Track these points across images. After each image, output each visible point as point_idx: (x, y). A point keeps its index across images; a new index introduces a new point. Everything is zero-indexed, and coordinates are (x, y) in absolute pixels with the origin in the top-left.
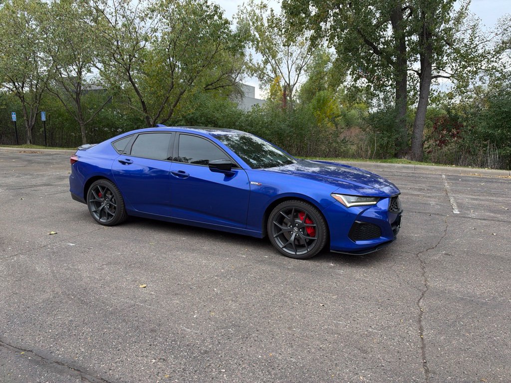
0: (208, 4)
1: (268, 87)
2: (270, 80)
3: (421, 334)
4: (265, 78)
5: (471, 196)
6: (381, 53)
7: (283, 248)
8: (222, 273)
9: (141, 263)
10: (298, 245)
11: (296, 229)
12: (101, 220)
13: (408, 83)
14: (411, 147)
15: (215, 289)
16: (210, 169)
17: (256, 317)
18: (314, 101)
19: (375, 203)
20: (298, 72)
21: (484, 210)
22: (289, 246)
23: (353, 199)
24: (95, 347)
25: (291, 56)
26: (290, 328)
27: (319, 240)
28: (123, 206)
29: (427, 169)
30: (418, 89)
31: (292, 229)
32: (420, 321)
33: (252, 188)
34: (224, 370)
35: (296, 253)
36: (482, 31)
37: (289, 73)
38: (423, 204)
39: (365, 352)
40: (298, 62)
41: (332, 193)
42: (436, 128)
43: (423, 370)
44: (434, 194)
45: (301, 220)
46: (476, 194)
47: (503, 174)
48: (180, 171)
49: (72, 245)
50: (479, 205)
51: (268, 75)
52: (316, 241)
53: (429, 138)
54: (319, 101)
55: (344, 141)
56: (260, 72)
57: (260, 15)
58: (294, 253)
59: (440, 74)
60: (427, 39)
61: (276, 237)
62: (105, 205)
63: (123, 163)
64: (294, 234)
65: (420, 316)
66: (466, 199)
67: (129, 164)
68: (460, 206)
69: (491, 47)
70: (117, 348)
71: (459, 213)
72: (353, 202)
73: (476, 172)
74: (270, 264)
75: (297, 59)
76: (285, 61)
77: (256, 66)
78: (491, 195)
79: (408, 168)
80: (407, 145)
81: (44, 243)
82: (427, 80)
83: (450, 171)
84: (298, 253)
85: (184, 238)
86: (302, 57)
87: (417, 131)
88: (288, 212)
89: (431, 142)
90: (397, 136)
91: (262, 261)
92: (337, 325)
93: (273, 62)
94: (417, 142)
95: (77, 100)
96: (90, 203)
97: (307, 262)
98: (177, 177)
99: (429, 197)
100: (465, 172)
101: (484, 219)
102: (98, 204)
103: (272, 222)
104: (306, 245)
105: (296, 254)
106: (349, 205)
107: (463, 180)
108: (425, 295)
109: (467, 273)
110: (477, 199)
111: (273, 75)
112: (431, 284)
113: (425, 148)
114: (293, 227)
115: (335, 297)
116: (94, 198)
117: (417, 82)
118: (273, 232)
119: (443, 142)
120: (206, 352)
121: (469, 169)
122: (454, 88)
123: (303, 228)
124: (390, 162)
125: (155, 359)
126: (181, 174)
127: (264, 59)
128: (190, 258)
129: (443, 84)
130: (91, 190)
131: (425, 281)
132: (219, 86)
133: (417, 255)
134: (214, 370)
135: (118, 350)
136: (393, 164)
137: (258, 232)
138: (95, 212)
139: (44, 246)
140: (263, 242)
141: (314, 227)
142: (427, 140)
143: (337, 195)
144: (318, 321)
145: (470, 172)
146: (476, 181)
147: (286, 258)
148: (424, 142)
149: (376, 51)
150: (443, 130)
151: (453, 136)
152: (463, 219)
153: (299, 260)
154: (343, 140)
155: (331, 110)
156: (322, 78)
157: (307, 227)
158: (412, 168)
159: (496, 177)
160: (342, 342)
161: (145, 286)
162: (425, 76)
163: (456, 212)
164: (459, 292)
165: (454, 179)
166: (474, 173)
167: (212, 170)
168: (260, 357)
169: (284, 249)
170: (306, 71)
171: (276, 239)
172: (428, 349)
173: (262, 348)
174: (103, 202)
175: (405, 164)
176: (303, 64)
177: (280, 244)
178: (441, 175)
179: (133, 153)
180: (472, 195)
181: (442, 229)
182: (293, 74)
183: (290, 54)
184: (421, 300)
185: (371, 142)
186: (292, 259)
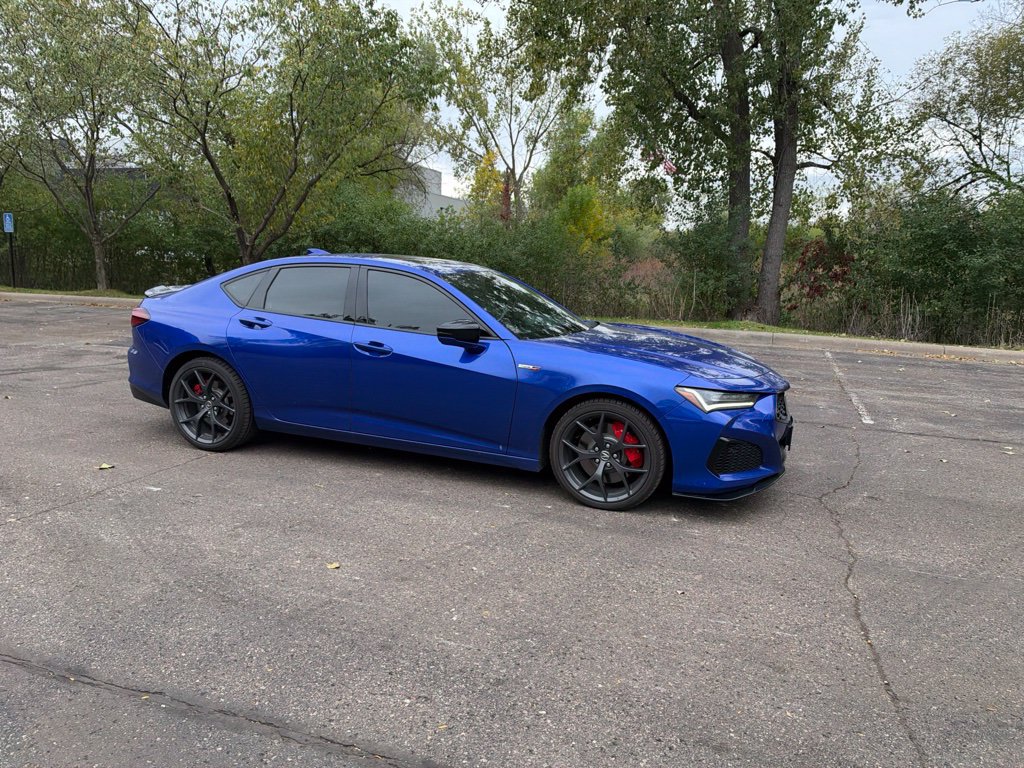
0: (376, 7)
1: (472, 173)
2: (475, 159)
3: (867, 638)
4: (465, 156)
5: (886, 393)
6: (704, 117)
7: (581, 489)
8: (477, 539)
9: (310, 522)
10: (609, 484)
11: (605, 454)
12: (199, 439)
13: (752, 175)
14: (757, 299)
15: (475, 568)
16: (440, 340)
17: (567, 616)
18: (564, 206)
19: (751, 404)
20: (531, 147)
21: (915, 417)
22: (594, 486)
23: (715, 396)
24: (284, 682)
25: (516, 113)
26: (637, 634)
27: (651, 473)
28: (248, 410)
29: (796, 341)
30: (771, 187)
31: (599, 455)
32: (858, 616)
33: (522, 377)
34: (544, 712)
35: (605, 499)
36: (885, 82)
37: (513, 147)
38: (805, 406)
39: (781, 670)
40: (531, 125)
41: (677, 386)
42: (804, 264)
43: (886, 697)
44: (820, 389)
45: (616, 436)
46: (894, 387)
47: (933, 352)
48: (372, 343)
49: (155, 489)
50: (904, 408)
51: (470, 150)
52: (645, 476)
53: (791, 281)
54: (572, 206)
55: (632, 286)
56: (455, 143)
57: (455, 30)
58: (602, 499)
59: (812, 161)
60: (789, 93)
61: (567, 469)
62: (207, 409)
63: (250, 325)
64: (602, 464)
65: (856, 605)
66: (880, 397)
67: (263, 326)
68: (872, 410)
69: (902, 112)
70: (327, 681)
71: (872, 422)
72: (715, 403)
73: (886, 347)
74: (561, 520)
75: (528, 120)
76: (504, 123)
77: (447, 131)
78: (921, 389)
79: (760, 338)
80: (751, 294)
81: (95, 487)
82: (788, 172)
83: (836, 344)
84: (609, 500)
85: (378, 474)
86: (539, 117)
87: (768, 267)
88: (592, 422)
89: (795, 288)
90: (733, 277)
91: (545, 515)
92: (718, 627)
93: (482, 124)
94: (769, 290)
95: (87, 193)
96: (177, 406)
97: (628, 515)
98: (367, 354)
99: (812, 393)
100: (866, 346)
101: (920, 435)
102: (193, 408)
103: (560, 439)
104: (625, 483)
105: (606, 502)
106: (708, 408)
107: (864, 362)
108: (855, 570)
109: (915, 530)
110: (898, 398)
111: (481, 151)
112: (859, 551)
113: (784, 302)
114: (600, 450)
115: (698, 577)
116: (186, 395)
117: (769, 175)
118: (562, 461)
119: (817, 291)
120: (499, 682)
121: (871, 341)
122: (839, 188)
123: (619, 452)
124: (725, 328)
125: (409, 698)
126: (375, 348)
127: (463, 118)
128: (404, 510)
129: (817, 180)
130: (179, 380)
131: (848, 545)
132: (378, 169)
133: (820, 499)
134: (525, 712)
135: (333, 685)
136: (732, 331)
137: (531, 461)
138: (187, 423)
139: (98, 493)
140: (542, 479)
141: (642, 450)
142: (788, 285)
143: (686, 389)
144: (682, 620)
145: (875, 346)
146: (888, 364)
147: (587, 509)
148: (782, 289)
149: (693, 112)
150: (816, 267)
151: (836, 277)
152: (882, 433)
153: (611, 513)
154: (630, 284)
155: (597, 223)
156: (576, 160)
157: (629, 449)
158: (767, 338)
159: (920, 355)
160: (736, 656)
161: (338, 565)
162: (784, 164)
163: (867, 420)
164: (908, 562)
165: (848, 361)
166: (881, 348)
167: (443, 342)
168: (600, 686)
169: (583, 492)
170: (545, 144)
171: (566, 473)
172: (886, 662)
173: (598, 671)
174: (204, 403)
175: (755, 330)
176: (541, 131)
177: (575, 483)
178: (823, 352)
179: (269, 305)
180: (888, 390)
181: (851, 451)
182: (522, 150)
183: (514, 110)
184: (850, 579)
185: (686, 288)
186: (599, 511)
